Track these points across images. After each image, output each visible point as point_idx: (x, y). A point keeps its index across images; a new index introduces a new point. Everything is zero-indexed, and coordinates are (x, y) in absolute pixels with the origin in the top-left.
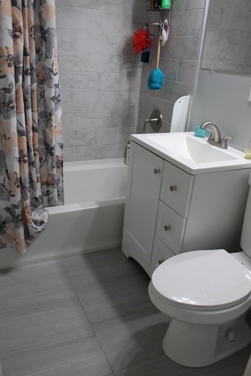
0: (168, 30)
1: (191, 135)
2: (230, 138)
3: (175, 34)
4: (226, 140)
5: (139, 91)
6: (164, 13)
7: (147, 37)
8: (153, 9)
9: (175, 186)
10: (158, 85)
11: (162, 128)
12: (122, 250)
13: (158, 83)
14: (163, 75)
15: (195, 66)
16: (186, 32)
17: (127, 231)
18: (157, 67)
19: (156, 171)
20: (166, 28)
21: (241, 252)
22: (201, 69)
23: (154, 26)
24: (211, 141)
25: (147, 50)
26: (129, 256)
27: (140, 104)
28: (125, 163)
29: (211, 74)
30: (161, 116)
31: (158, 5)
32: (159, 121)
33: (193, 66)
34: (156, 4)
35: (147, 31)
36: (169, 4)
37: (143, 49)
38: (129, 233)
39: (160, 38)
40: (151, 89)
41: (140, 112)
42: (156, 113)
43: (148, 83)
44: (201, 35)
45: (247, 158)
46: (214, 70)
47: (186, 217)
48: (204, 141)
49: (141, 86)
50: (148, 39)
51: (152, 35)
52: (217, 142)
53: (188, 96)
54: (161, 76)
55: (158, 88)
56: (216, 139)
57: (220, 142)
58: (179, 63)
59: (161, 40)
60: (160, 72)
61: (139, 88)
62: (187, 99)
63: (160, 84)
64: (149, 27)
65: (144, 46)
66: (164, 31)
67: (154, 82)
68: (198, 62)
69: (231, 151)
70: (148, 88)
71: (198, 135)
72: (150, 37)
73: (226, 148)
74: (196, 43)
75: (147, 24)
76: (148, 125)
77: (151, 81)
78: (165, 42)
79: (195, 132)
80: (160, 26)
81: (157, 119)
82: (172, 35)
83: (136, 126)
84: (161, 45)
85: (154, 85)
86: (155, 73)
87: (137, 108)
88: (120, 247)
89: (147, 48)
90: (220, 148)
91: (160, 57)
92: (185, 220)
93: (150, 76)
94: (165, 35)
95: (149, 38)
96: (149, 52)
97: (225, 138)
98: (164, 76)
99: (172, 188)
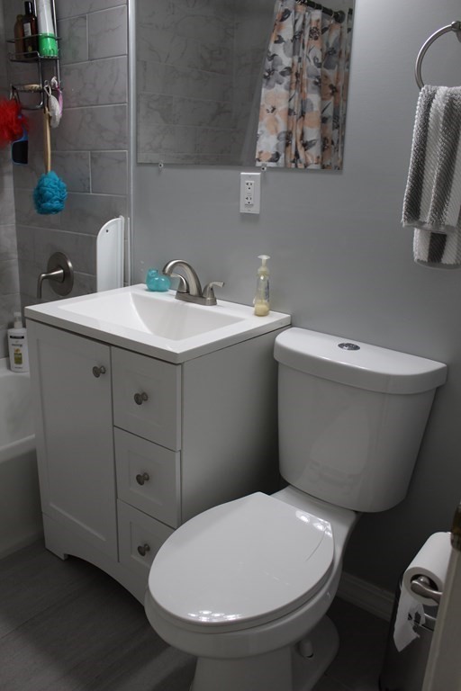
0: (61, 97)
1: (140, 290)
2: (220, 284)
3: (75, 104)
4: (212, 289)
5: (14, 221)
6: (47, 66)
7: (19, 113)
8: (23, 58)
9: (144, 394)
10: (56, 204)
11: (75, 287)
12: (48, 546)
13: (56, 200)
14: (62, 184)
15: (125, 161)
16: (97, 100)
17: (50, 505)
18: (49, 169)
19: (98, 372)
20: (56, 93)
21: (288, 488)
22: (139, 164)
23: (30, 91)
24: (184, 295)
25: (22, 139)
26: (65, 555)
27: (21, 247)
28: (9, 367)
29: (160, 171)
30: (70, 264)
31: (33, 49)
32: (67, 274)
33: (122, 161)
34: (30, 49)
35: (17, 101)
36: (56, 48)
37: (13, 137)
38: (54, 506)
39: (47, 112)
40: (41, 213)
41: (22, 261)
42: (58, 260)
43: (36, 202)
44: (129, 104)
45: (258, 315)
46: (164, 164)
47: (179, 448)
48: (169, 297)
49: (16, 210)
50: (20, 117)
51: (27, 109)
52: (195, 296)
53: (121, 219)
54: (59, 186)
55: (56, 211)
56: (193, 290)
57: (202, 295)
58: (92, 158)
59: (50, 118)
60: (58, 179)
61: (14, 215)
62: (119, 223)
63: (61, 201)
64: (20, 93)
65: (15, 131)
66: (53, 99)
67: (49, 199)
68: (129, 152)
69: (224, 308)
70: (36, 211)
71: (153, 287)
72: (24, 112)
73: (214, 303)
74: (122, 118)
75: (14, 89)
76: (46, 285)
77: (40, 197)
78: (58, 120)
79: (147, 283)
80: (43, 91)
81: (61, 271)
82: (69, 107)
83: (19, 291)
84: (50, 126)
85: (49, 204)
86: (46, 181)
87: (15, 256)
88: (40, 540)
89: (21, 135)
90: (205, 304)
91: (52, 149)
92: (178, 455)
93: (38, 188)
94: (57, 106)
95: (22, 116)
96: (27, 142)
97: (211, 285)
98: (65, 185)
99: (140, 399)
